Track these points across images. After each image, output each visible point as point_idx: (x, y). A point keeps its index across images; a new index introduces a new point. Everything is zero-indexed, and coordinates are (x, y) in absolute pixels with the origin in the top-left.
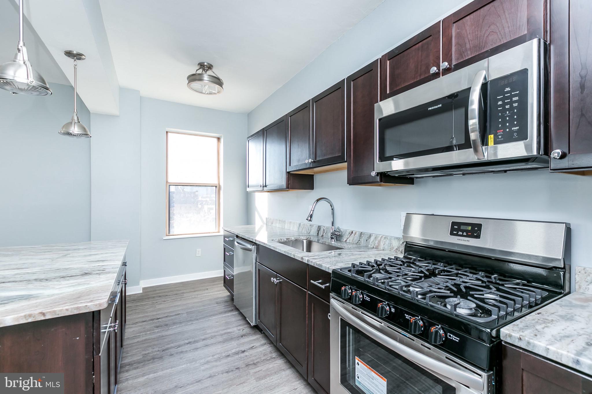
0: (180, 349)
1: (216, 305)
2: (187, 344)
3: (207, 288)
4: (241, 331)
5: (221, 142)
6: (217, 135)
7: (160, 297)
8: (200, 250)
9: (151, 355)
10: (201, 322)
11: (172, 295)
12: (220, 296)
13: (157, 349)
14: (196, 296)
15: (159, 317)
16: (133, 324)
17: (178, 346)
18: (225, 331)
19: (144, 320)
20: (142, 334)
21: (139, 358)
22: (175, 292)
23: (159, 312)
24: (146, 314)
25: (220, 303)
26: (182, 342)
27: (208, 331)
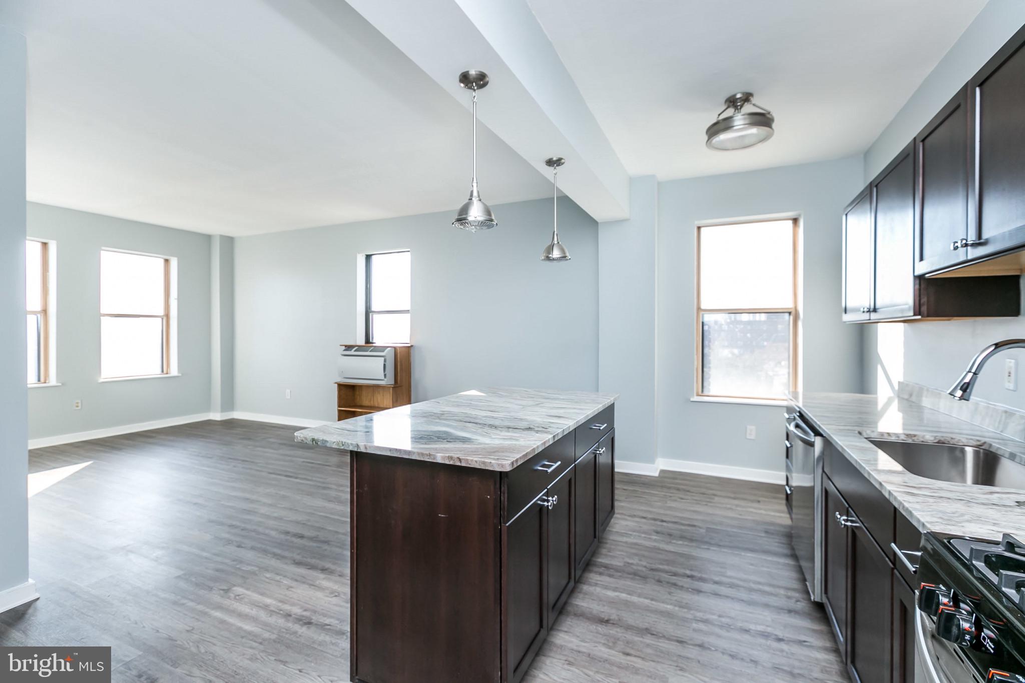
0: (674, 579)
1: (763, 535)
2: (688, 577)
3: (760, 499)
4: (794, 600)
5: (799, 226)
6: (792, 214)
7: (678, 489)
8: (753, 427)
9: (635, 567)
10: (724, 552)
11: (697, 493)
12: (779, 521)
13: (644, 564)
14: (734, 507)
15: (664, 519)
16: (629, 516)
17: (673, 573)
18: (761, 587)
19: (644, 515)
20: (634, 533)
21: (619, 564)
22: (703, 490)
23: (668, 512)
24: (651, 509)
25: (773, 534)
26: (681, 571)
27: (729, 573)
